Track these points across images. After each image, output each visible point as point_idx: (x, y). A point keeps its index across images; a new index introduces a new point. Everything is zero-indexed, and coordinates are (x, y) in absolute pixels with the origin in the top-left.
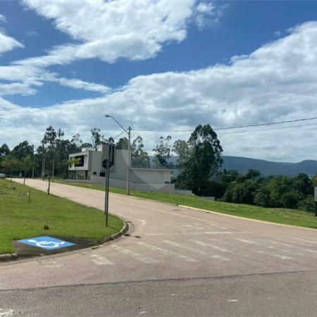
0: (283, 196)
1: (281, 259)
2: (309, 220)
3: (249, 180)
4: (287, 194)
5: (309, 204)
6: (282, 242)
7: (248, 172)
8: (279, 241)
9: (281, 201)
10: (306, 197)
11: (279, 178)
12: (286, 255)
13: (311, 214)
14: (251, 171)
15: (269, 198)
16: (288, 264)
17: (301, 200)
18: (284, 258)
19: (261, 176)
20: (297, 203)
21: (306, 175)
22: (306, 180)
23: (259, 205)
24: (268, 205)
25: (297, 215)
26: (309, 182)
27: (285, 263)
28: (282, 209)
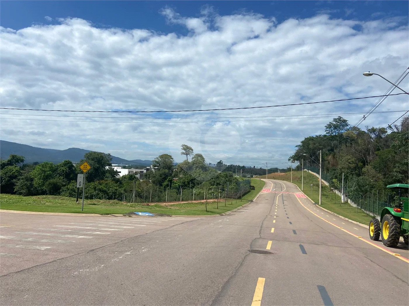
0: (47, 183)
1: (41, 250)
2: (71, 205)
3: (10, 167)
4: (51, 181)
5: (71, 190)
6: (43, 231)
7: (9, 158)
8: (39, 231)
9: (44, 188)
10: (69, 183)
11: (45, 165)
12: (46, 246)
13: (72, 199)
14: (13, 157)
15: (32, 185)
16: (47, 255)
17: (65, 186)
18: (43, 248)
19: (25, 163)
20: (60, 189)
21: (71, 163)
22: (71, 167)
23: (20, 194)
24: (30, 193)
25: (60, 201)
26: (74, 169)
27: (45, 253)
28: (44, 196)
